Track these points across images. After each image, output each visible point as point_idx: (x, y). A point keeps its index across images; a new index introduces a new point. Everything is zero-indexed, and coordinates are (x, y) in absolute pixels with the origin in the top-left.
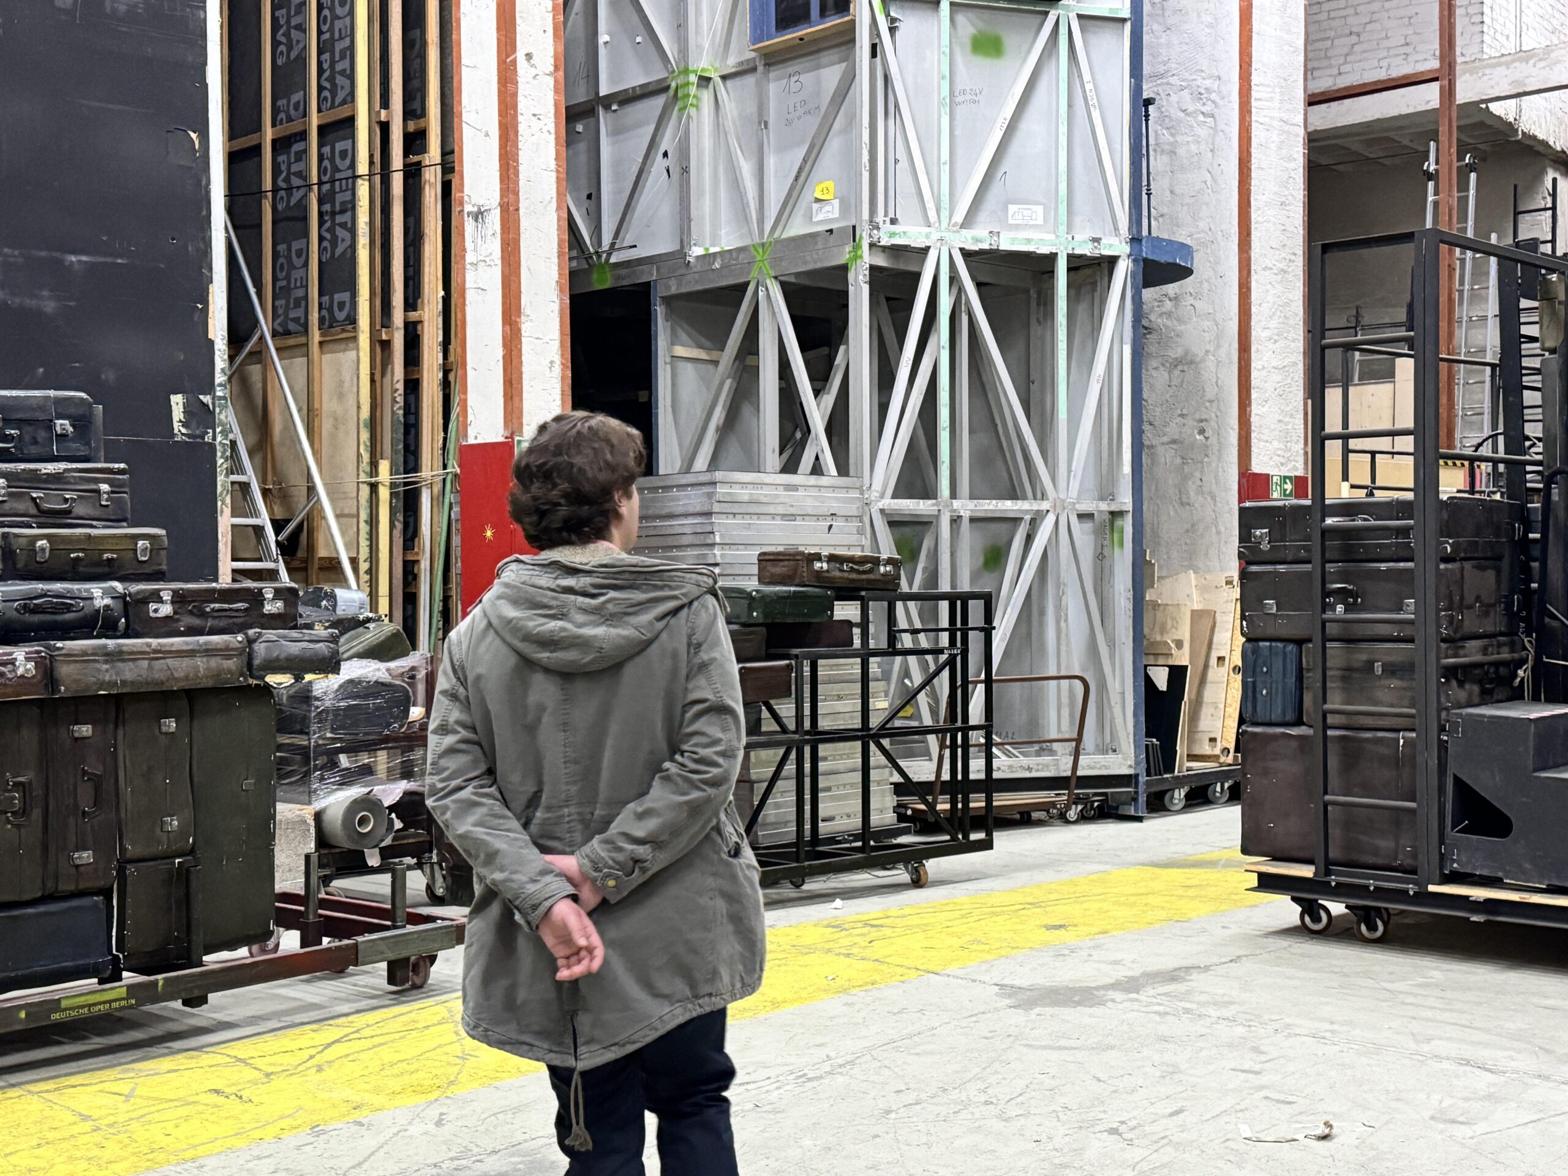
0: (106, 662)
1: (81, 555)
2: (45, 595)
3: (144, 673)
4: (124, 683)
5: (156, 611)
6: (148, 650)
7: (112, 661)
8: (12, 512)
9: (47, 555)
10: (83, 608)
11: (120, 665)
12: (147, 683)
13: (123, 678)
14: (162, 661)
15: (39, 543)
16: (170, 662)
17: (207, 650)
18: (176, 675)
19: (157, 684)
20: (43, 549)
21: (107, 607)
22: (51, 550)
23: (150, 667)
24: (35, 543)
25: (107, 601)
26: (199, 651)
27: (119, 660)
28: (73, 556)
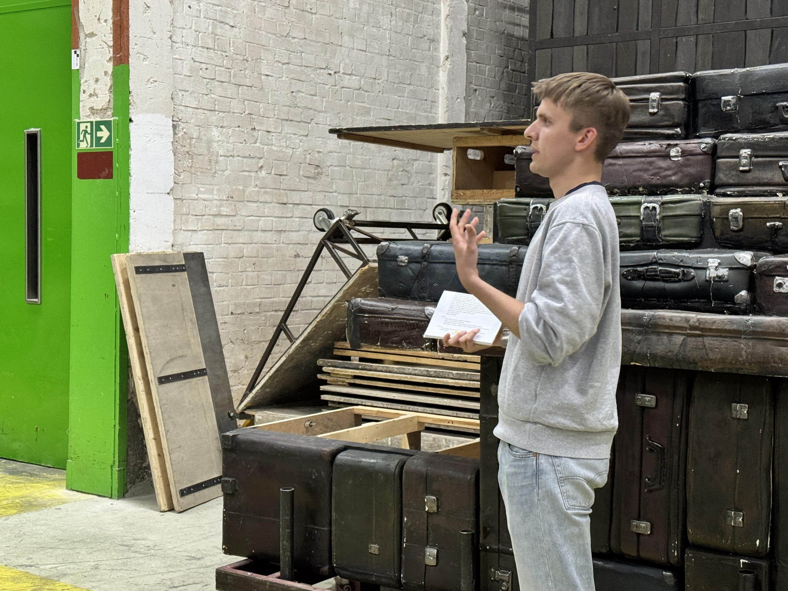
0: (640, 333)
1: (777, 223)
2: (656, 263)
3: (676, 349)
4: (654, 357)
6: (685, 325)
7: (646, 332)
9: (741, 224)
10: (694, 277)
11: (654, 338)
12: (678, 361)
13: (654, 352)
14: (700, 339)
15: (732, 211)
16: (708, 341)
17: (754, 332)
18: (711, 356)
19: (690, 363)
20: (736, 218)
21: (720, 278)
22: (744, 219)
23: (684, 344)
24: (728, 212)
25: (724, 272)
26: (744, 332)
27: (653, 332)
28: (768, 224)
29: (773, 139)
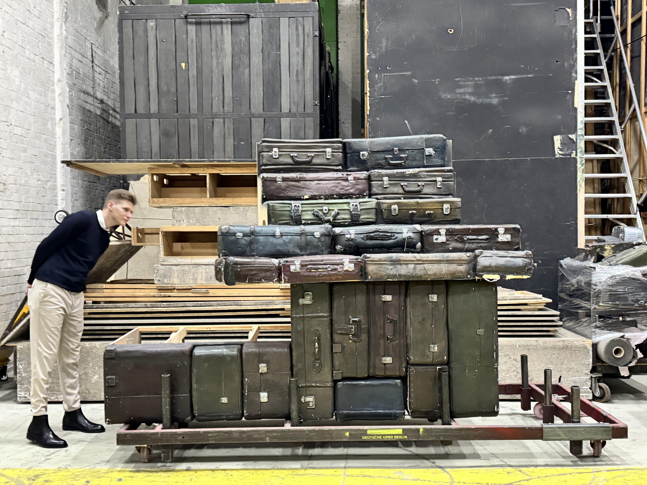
0: (392, 265)
1: (414, 212)
2: (378, 231)
3: (411, 271)
4: (400, 275)
5: (437, 239)
6: (414, 259)
7: (395, 264)
8: (390, 192)
9: (397, 212)
10: (397, 237)
11: (399, 266)
12: (413, 276)
13: (400, 273)
14: (422, 265)
15: (393, 207)
16: (426, 266)
17: (448, 260)
18: (429, 273)
19: (418, 277)
20: (395, 210)
21: (410, 238)
22: (399, 210)
23: (415, 268)
24: (391, 207)
25: (411, 234)
26: (443, 261)
27: (398, 264)
28: (410, 212)
29: (397, 173)
